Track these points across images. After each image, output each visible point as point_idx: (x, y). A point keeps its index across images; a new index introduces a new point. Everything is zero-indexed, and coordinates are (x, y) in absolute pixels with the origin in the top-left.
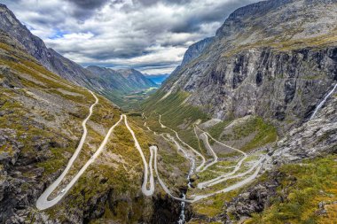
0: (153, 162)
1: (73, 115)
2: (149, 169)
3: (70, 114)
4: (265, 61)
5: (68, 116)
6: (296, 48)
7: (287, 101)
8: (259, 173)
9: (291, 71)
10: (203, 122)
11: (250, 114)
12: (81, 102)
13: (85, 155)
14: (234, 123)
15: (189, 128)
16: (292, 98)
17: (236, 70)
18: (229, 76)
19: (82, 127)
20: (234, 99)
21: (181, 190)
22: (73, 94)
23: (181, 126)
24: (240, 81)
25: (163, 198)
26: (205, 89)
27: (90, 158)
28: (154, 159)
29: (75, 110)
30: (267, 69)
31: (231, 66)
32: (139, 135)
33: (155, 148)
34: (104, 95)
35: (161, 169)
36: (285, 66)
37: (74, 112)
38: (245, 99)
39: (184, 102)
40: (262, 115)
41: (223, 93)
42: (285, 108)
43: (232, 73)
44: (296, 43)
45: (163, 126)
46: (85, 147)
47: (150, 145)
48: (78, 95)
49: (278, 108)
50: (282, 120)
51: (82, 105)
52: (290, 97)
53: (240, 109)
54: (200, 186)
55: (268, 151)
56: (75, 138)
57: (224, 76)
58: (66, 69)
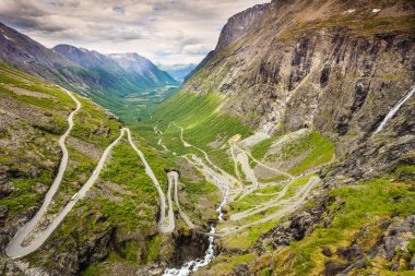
0: (173, 194)
1: (42, 128)
2: (167, 201)
3: (35, 127)
4: (337, 50)
5: (31, 130)
6: (380, 32)
7: (353, 109)
8: (306, 199)
9: (368, 67)
10: (242, 139)
12: (51, 108)
14: (285, 138)
15: (223, 147)
16: (360, 106)
17: (296, 62)
18: (286, 70)
19: (59, 147)
20: (288, 105)
21: (209, 223)
22: (35, 94)
23: (213, 145)
24: (299, 80)
25: (186, 234)
26: (250, 91)
27: (78, 190)
28: (173, 189)
29: (44, 121)
30: (338, 62)
31: (289, 56)
32: (150, 158)
33: (175, 174)
34: (89, 96)
35: (185, 201)
36: (361, 58)
37: (43, 125)
38: (303, 106)
39: (218, 110)
40: (320, 128)
41: (274, 97)
42: (350, 118)
43: (289, 66)
44: (382, 23)
45: (186, 145)
46: (69, 177)
47: (167, 171)
48: (45, 96)
49: (341, 119)
50: (343, 134)
51: (53, 112)
52: (358, 103)
53: (294, 121)
54: (235, 217)
55: (320, 172)
56: (49, 163)
57: (277, 71)
58: (14, 50)
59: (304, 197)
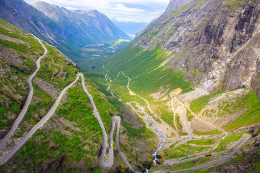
0: (115, 135)
1: (16, 68)
2: (109, 141)
3: (12, 66)
5: (9, 69)
10: (183, 93)
11: (244, 87)
13: (33, 117)
14: (222, 96)
15: (165, 98)
17: (239, 27)
18: (229, 33)
19: (27, 85)
20: (228, 66)
21: (145, 165)
23: (156, 95)
24: (240, 43)
26: (194, 50)
27: (38, 121)
28: (116, 131)
29: (19, 63)
31: (233, 21)
32: (99, 101)
33: (118, 118)
34: (55, 44)
35: (124, 142)
37: (18, 65)
39: (163, 64)
41: (216, 57)
43: (233, 30)
45: (131, 93)
46: (32, 109)
47: (112, 115)
48: (22, 42)
51: (26, 56)
53: (233, 81)
55: (253, 131)
56: (18, 97)
57: (221, 33)
59: (234, 152)
